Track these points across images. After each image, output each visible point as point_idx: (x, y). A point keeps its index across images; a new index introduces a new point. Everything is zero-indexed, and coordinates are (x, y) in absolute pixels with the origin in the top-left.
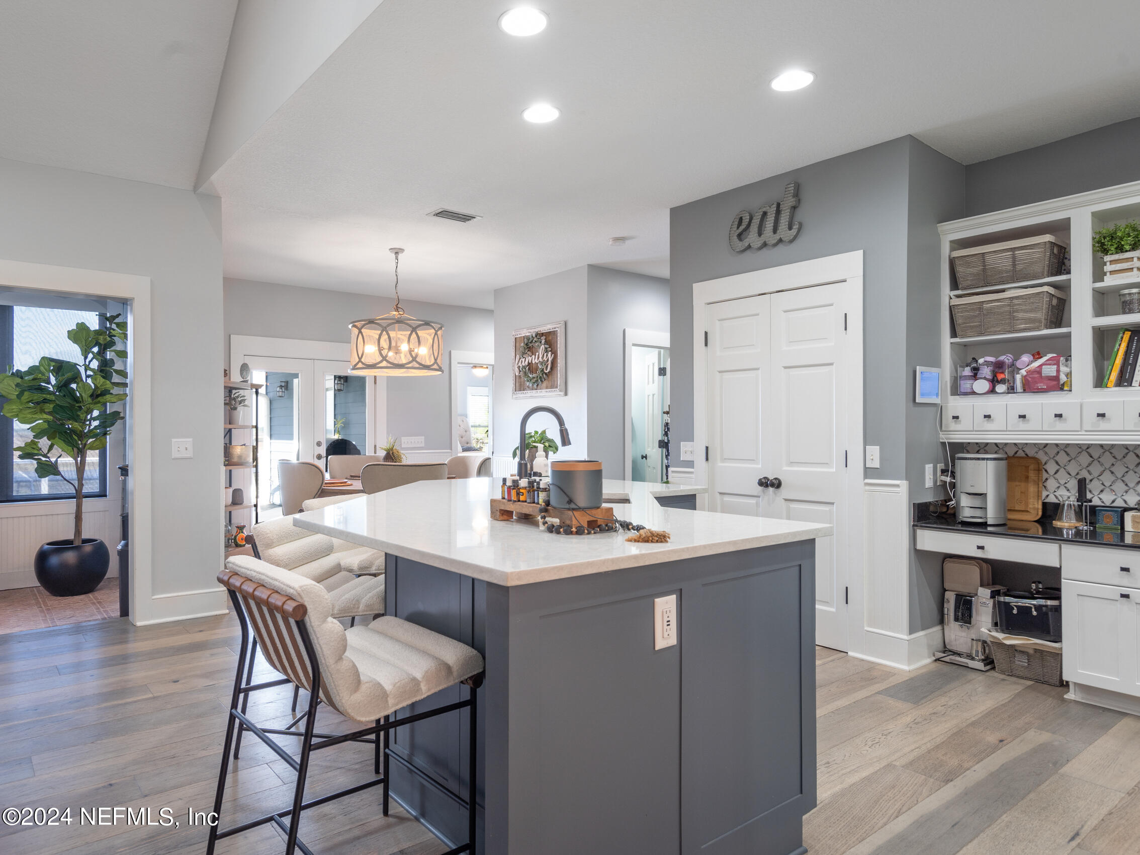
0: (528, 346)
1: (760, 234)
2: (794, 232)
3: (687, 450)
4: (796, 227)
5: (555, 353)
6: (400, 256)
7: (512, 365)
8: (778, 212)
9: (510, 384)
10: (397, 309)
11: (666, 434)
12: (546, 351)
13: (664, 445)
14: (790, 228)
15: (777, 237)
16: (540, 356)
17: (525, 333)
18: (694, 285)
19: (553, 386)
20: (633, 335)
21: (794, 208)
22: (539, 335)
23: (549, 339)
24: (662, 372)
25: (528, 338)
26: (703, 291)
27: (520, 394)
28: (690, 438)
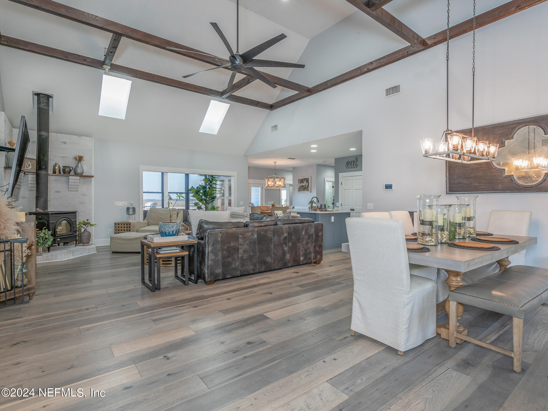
0: (302, 181)
1: (351, 166)
2: (357, 166)
3: (337, 204)
4: (357, 165)
5: (308, 183)
6: (276, 163)
7: (298, 185)
8: (354, 162)
9: (297, 190)
10: (275, 175)
11: (334, 201)
12: (306, 182)
13: (333, 204)
14: (356, 165)
15: (351, 167)
16: (305, 184)
17: (301, 178)
18: (339, 173)
19: (308, 190)
20: (326, 179)
21: (357, 162)
22: (305, 179)
23: (307, 180)
24: (333, 187)
25: (302, 179)
26: (341, 175)
27: (299, 192)
28: (338, 202)
